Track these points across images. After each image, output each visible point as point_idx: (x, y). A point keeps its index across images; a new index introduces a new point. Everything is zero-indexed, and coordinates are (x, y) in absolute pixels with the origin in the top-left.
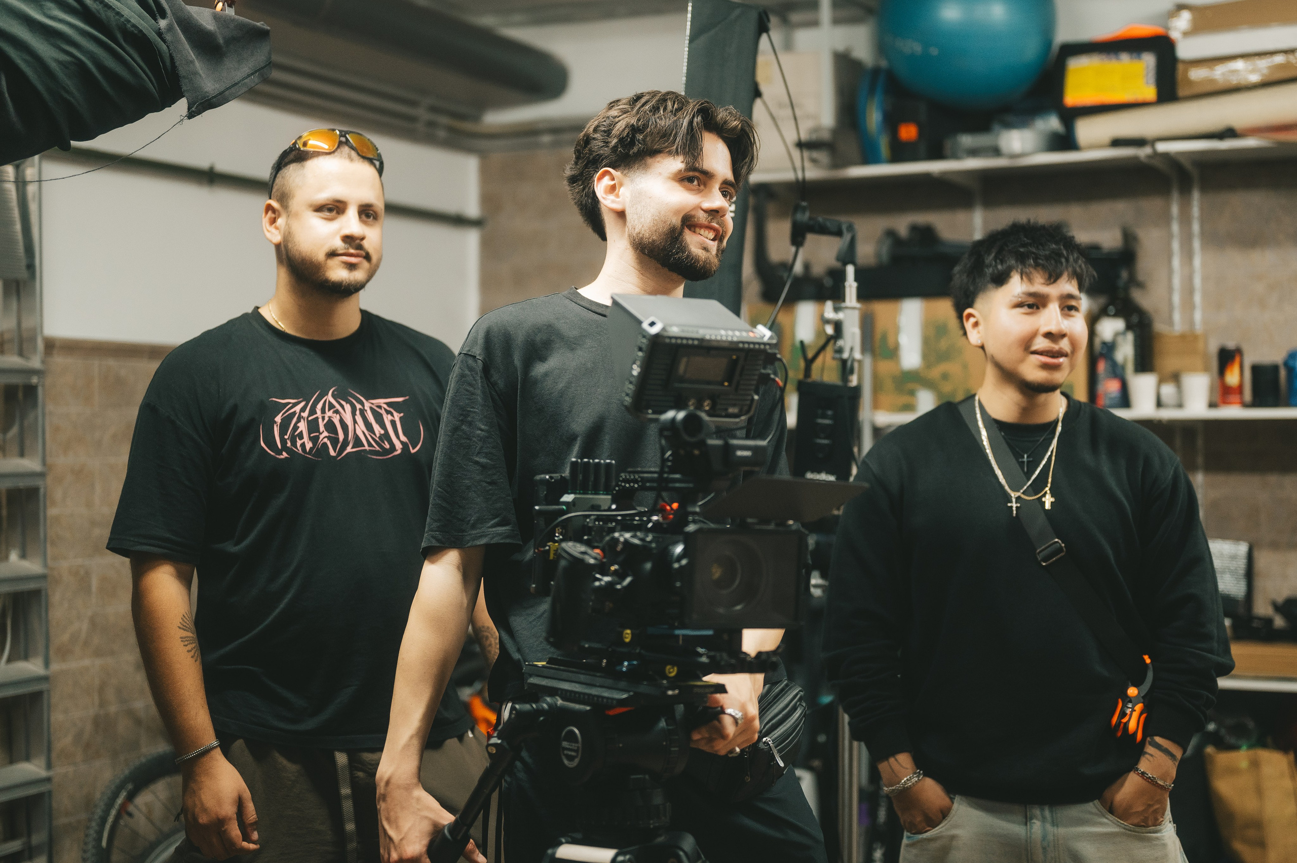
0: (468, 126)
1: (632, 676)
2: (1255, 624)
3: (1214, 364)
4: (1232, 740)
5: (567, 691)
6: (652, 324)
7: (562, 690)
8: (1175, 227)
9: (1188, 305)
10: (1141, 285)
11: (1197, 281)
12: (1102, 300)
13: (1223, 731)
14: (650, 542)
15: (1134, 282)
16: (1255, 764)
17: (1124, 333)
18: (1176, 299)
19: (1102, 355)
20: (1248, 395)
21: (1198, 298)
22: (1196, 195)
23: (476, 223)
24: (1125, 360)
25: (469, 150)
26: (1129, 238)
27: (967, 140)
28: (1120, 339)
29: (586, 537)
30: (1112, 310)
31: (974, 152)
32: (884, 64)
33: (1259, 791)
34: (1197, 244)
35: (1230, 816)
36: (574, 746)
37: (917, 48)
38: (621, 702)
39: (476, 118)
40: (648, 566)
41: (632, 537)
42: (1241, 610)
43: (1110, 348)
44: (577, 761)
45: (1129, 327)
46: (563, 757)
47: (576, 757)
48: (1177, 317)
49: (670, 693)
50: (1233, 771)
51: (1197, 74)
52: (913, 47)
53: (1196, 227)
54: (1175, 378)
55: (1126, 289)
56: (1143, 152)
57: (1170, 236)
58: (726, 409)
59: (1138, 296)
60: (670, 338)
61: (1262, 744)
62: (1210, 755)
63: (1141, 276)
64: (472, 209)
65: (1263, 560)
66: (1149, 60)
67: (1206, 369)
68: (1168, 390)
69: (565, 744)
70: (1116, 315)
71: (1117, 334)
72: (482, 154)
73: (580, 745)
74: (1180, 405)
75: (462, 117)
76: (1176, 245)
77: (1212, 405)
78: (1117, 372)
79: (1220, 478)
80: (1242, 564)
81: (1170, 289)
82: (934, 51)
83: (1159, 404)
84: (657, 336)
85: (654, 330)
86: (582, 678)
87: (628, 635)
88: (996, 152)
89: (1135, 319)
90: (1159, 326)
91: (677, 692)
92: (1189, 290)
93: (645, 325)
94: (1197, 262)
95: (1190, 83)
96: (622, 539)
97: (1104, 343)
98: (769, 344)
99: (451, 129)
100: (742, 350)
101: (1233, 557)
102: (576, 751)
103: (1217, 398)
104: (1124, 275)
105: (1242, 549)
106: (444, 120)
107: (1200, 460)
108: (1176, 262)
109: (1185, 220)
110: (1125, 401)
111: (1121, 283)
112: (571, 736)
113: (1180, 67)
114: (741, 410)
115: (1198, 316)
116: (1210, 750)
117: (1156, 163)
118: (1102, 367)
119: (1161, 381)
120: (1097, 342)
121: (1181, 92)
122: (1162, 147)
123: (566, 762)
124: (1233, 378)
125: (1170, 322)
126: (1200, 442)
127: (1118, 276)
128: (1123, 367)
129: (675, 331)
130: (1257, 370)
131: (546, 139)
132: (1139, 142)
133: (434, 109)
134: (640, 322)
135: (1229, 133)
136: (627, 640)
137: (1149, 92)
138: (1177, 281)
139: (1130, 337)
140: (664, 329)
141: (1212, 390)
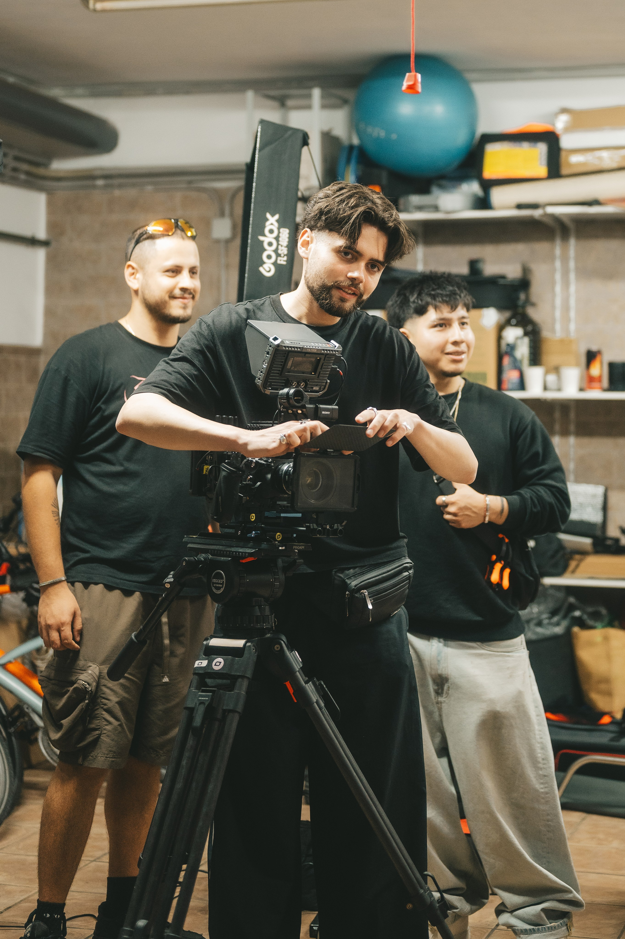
0: (41, 171)
1: (257, 540)
2: (609, 542)
3: (583, 360)
4: (590, 622)
5: (214, 550)
6: (275, 339)
7: (212, 550)
8: (558, 264)
9: (566, 319)
10: (533, 305)
11: (572, 302)
12: (507, 314)
13: (585, 617)
14: (271, 462)
15: (528, 302)
16: (606, 639)
17: (521, 338)
18: (558, 314)
19: (507, 353)
20: (605, 382)
21: (572, 314)
22: (572, 242)
23: (45, 244)
24: (523, 356)
25: (40, 189)
26: (526, 270)
27: (415, 199)
28: (519, 342)
29: (226, 461)
30: (514, 321)
31: (420, 208)
32: (356, 141)
33: (609, 657)
34: (572, 276)
35: (589, 675)
36: (220, 581)
37: (383, 134)
38: (251, 554)
39: (46, 165)
40: (269, 476)
41: (259, 459)
42: (599, 533)
43: (512, 348)
44: (222, 590)
45: (526, 334)
46: (213, 588)
47: (222, 587)
48: (558, 327)
49: (280, 548)
50: (591, 644)
51: (575, 159)
52: (378, 132)
53: (572, 264)
54: (556, 370)
55: (524, 307)
56: (537, 213)
57: (554, 270)
58: (312, 388)
59: (531, 312)
60: (285, 347)
61: (610, 624)
62: (576, 633)
63: (534, 298)
64: (42, 234)
65: (614, 498)
66: (542, 148)
67: (577, 365)
68: (551, 378)
69: (215, 580)
70: (516, 325)
71: (517, 338)
72: (49, 192)
73: (224, 580)
74: (559, 390)
75: (37, 164)
76: (558, 276)
77: (581, 390)
78: (517, 366)
79: (586, 441)
80: (600, 500)
81: (553, 307)
82: (394, 136)
83: (545, 388)
84: (278, 345)
85: (277, 342)
86: (223, 542)
87: (253, 517)
88: (436, 208)
89: (530, 328)
90: (545, 333)
91: (284, 548)
92: (566, 308)
93: (271, 339)
94: (573, 288)
95: (569, 165)
96: (254, 461)
97: (508, 345)
98: (338, 351)
99: (28, 173)
100: (322, 354)
101: (594, 496)
102: (222, 584)
103: (585, 385)
104: (522, 296)
105: (600, 490)
106: (25, 167)
107: (572, 428)
108: (558, 288)
109: (565, 259)
110: (522, 386)
111: (520, 303)
112: (219, 576)
113: (563, 154)
114: (320, 389)
115: (572, 327)
116: (576, 629)
117: (545, 220)
118: (506, 361)
119: (547, 372)
120: (503, 344)
121: (564, 171)
122: (550, 210)
123: (214, 590)
124: (596, 370)
125: (553, 330)
126: (572, 415)
127: (518, 298)
128: (521, 362)
129: (287, 343)
130: (612, 366)
131: (100, 182)
132: (534, 206)
133: (17, 159)
134: (268, 338)
135: (595, 202)
136: (253, 520)
137: (542, 171)
138: (558, 302)
139: (526, 340)
140: (282, 342)
141: (581, 379)
